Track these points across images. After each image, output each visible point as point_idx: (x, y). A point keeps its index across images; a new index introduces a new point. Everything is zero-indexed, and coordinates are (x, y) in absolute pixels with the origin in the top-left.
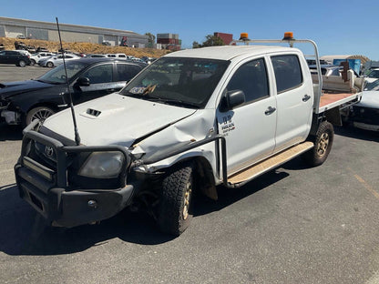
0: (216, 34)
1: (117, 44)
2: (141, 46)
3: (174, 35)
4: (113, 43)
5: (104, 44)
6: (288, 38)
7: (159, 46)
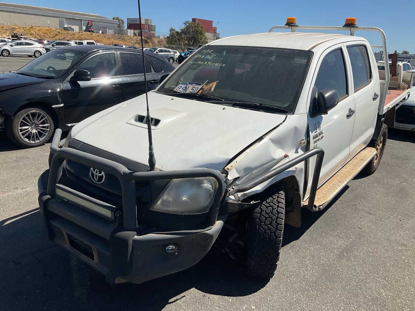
0: (194, 20)
1: (81, 29)
2: (110, 32)
3: (147, 20)
4: (76, 28)
5: (66, 29)
6: (350, 24)
7: (131, 32)
